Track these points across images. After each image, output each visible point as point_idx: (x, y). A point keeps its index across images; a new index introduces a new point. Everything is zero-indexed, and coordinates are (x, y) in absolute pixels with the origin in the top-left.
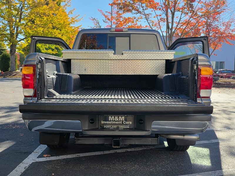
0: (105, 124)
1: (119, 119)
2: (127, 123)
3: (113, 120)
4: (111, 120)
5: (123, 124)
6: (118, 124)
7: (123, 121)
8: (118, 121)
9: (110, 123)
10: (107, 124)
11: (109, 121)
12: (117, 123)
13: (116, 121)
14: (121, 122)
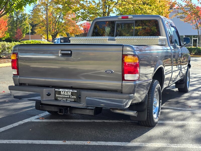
0: (58, 97)
1: (67, 94)
2: (73, 97)
3: (64, 94)
4: (63, 94)
5: (70, 98)
6: (67, 98)
7: (70, 96)
8: (67, 95)
9: (62, 96)
10: (59, 97)
11: (61, 95)
12: (66, 96)
13: (66, 95)
14: (69, 96)
